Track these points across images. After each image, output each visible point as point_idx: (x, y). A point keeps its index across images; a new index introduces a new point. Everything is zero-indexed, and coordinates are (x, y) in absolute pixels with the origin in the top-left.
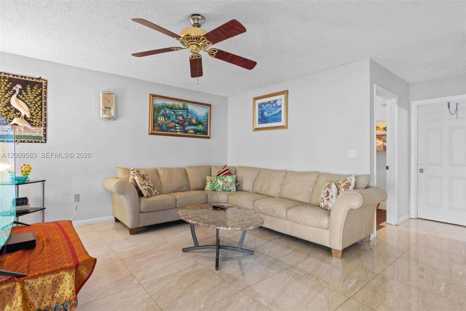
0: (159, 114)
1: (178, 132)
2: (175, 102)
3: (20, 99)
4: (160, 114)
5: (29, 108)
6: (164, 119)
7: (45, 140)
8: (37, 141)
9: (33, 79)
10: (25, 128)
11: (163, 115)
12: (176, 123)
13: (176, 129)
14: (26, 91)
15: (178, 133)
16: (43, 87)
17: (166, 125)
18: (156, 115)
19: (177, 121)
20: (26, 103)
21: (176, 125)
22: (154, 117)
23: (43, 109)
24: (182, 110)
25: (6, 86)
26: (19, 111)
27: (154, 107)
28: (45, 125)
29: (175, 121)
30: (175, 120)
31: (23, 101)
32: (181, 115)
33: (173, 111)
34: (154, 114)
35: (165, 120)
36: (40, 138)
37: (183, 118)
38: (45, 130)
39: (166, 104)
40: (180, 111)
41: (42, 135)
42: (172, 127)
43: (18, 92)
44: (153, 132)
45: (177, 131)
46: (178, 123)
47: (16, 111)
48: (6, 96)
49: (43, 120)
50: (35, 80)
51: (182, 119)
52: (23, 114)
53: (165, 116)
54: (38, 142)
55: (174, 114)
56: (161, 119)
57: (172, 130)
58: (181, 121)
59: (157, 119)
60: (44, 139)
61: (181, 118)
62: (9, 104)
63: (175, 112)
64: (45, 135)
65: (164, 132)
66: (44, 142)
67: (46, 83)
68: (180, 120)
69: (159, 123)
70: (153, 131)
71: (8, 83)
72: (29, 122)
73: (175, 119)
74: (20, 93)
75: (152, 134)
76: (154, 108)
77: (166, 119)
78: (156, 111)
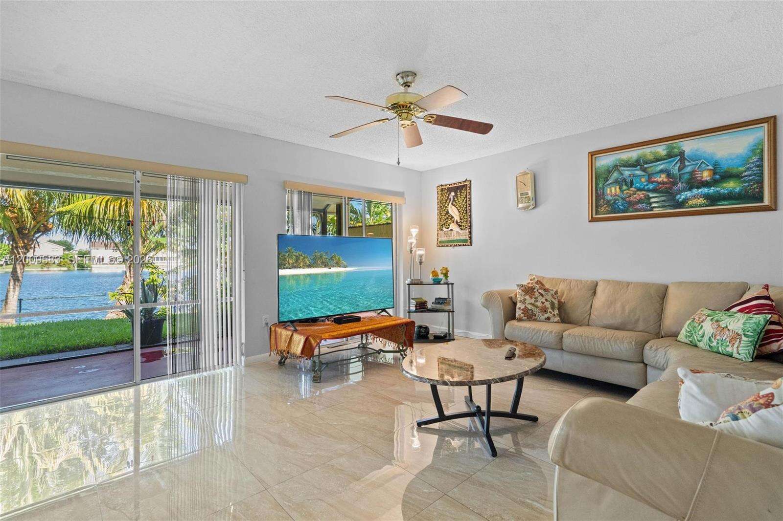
0: (607, 183)
1: (655, 209)
2: (644, 150)
3: (454, 205)
4: (610, 181)
5: (459, 212)
6: (618, 189)
7: (471, 243)
8: (464, 244)
9: (461, 183)
10: (457, 232)
11: (616, 182)
12: (649, 190)
13: (651, 203)
14: (457, 197)
15: (656, 211)
16: (468, 188)
17: (623, 199)
18: (601, 185)
19: (651, 186)
20: (457, 208)
21: (649, 196)
22: (596, 190)
23: (468, 211)
24: (664, 159)
25: (446, 196)
26: (453, 217)
27: (596, 173)
28: (470, 227)
29: (646, 187)
30: (647, 185)
31: (455, 206)
32: (661, 171)
33: (641, 168)
34: (597, 184)
35: (622, 191)
36: (465, 241)
37: (669, 175)
38: (470, 233)
39: (623, 160)
40: (658, 163)
41: (468, 238)
42: (640, 201)
43: (452, 200)
44: (597, 216)
45: (654, 207)
46: (654, 191)
47: (452, 217)
48: (446, 205)
49: (468, 222)
50: (462, 184)
51: (665, 180)
52: (455, 220)
53: (620, 182)
54: (466, 245)
55: (643, 173)
56: (612, 191)
57: (639, 206)
58: (664, 183)
59: (603, 193)
60: (469, 242)
61: (662, 178)
62: (448, 212)
63: (646, 168)
64: (470, 238)
65: (619, 212)
66: (470, 244)
67: (470, 184)
68: (660, 183)
69: (609, 198)
70: (596, 214)
71: (447, 193)
72: (460, 226)
73: (645, 184)
74: (454, 200)
75: (593, 220)
76: (596, 175)
77: (624, 187)
78: (599, 178)
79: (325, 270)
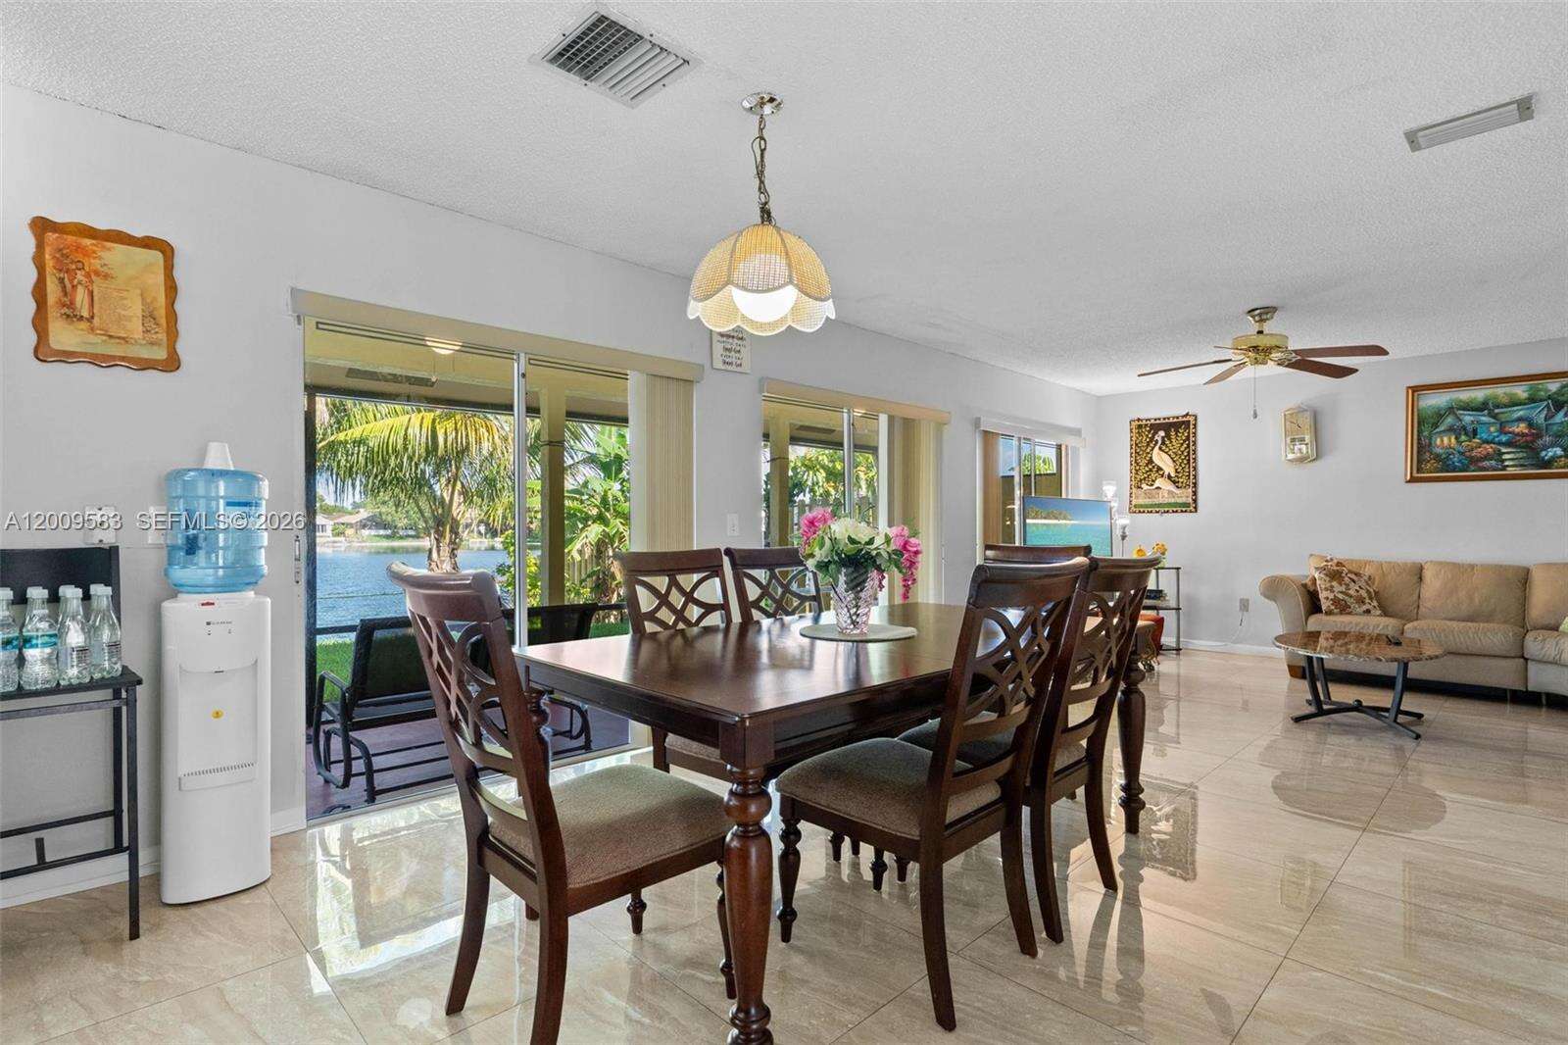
0: (1437, 430)
1: (1508, 469)
2: (1495, 390)
3: (1163, 451)
4: (1442, 428)
5: (1174, 461)
6: (1453, 440)
7: (1195, 508)
8: (1184, 509)
9: (1178, 418)
10: (1170, 492)
11: (1451, 430)
12: (1500, 443)
13: (1503, 461)
14: (1170, 439)
15: (1511, 471)
16: (1191, 427)
17: (1462, 454)
18: (1426, 433)
19: (1504, 438)
20: (1170, 456)
21: (1499, 450)
22: (1419, 439)
23: (1192, 461)
24: (1525, 404)
25: (1147, 436)
26: (1162, 469)
27: (1418, 415)
28: (1195, 484)
29: (1497, 439)
30: (1498, 437)
31: (1166, 453)
32: (1520, 419)
33: (1489, 413)
34: (1420, 432)
35: (1459, 443)
36: (1187, 505)
37: (1530, 425)
38: (1195, 493)
39: (1461, 401)
40: (1515, 408)
41: (1190, 501)
42: (1487, 457)
43: (1160, 442)
44: (1419, 475)
45: (1508, 466)
46: (1508, 444)
47: (1160, 469)
48: (1148, 450)
49: (1192, 477)
50: (1180, 419)
51: (1527, 431)
52: (1166, 473)
53: (1457, 431)
54: (1186, 511)
55: (1493, 420)
56: (1444, 442)
57: (1486, 463)
58: (1523, 435)
59: (1430, 444)
60: (1191, 506)
61: (1522, 427)
62: (1151, 461)
63: (1497, 414)
64: (1195, 501)
65: (1454, 471)
66: (1193, 510)
67: (1196, 420)
68: (1518, 434)
69: (1439, 451)
70: (1418, 473)
71: (1149, 432)
72: (1174, 482)
73: (1495, 434)
74: (1163, 443)
75: (1413, 480)
76: (1419, 418)
77: (1463, 438)
78: (1424, 425)
79: (1056, 522)
